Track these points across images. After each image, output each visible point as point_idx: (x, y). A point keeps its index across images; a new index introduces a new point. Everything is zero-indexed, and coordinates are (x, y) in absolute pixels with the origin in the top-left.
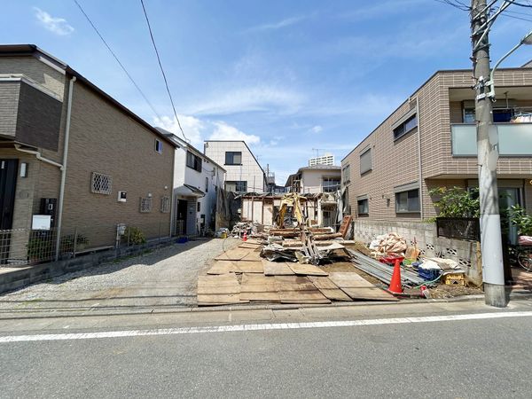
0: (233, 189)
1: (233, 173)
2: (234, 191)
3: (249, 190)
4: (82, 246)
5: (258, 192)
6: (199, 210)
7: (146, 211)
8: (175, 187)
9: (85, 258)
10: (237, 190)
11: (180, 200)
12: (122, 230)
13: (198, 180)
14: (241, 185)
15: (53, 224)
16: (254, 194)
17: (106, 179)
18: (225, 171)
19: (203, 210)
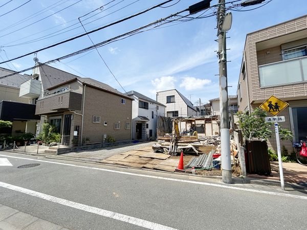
0: (171, 116)
1: (170, 107)
2: (172, 117)
3: (179, 116)
4: (88, 142)
5: (183, 116)
6: (147, 127)
7: (117, 129)
8: (133, 118)
9: (89, 146)
10: (173, 116)
11: (137, 123)
12: (105, 136)
13: (147, 113)
14: (175, 113)
15: (78, 134)
16: (182, 118)
17: (98, 118)
18: (165, 107)
19: (150, 127)
